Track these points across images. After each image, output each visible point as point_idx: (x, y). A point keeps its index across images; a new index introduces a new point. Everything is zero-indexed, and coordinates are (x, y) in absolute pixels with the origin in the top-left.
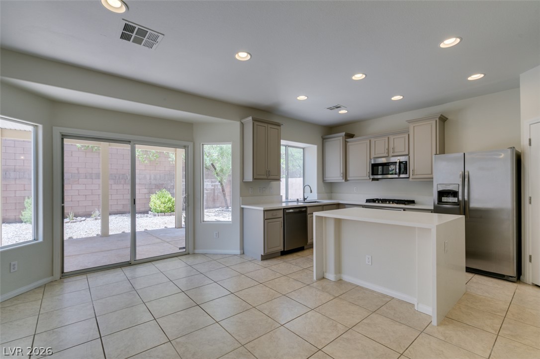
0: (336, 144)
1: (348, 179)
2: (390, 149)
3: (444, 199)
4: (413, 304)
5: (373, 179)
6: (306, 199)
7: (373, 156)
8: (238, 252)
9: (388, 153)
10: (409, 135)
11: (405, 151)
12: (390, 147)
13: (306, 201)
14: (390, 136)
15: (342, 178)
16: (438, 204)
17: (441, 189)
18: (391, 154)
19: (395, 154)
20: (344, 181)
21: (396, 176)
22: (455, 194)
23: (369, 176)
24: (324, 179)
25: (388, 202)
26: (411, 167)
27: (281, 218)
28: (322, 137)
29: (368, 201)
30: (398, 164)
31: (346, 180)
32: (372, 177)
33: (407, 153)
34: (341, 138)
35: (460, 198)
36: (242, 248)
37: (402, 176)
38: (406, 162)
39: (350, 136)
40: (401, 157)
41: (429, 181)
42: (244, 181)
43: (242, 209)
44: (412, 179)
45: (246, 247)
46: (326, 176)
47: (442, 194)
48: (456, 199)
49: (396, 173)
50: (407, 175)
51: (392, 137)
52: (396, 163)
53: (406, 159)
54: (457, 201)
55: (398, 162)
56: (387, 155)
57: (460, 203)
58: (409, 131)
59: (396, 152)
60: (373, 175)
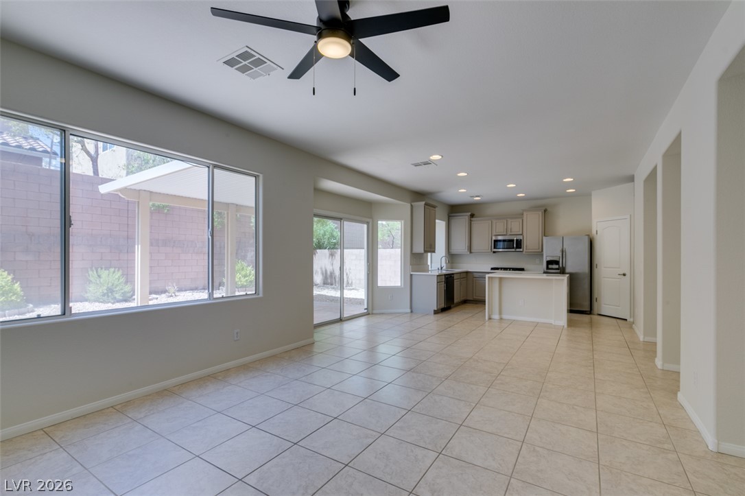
0: (461, 222)
2: (508, 230)
3: (550, 266)
5: (494, 252)
6: (442, 268)
7: (494, 233)
8: (409, 310)
9: (507, 232)
10: (522, 220)
11: (519, 232)
12: (508, 228)
14: (508, 219)
15: (467, 251)
16: (546, 269)
17: (549, 259)
18: (509, 233)
20: (469, 253)
21: (514, 250)
22: (557, 262)
23: (491, 249)
24: (450, 251)
26: (525, 244)
28: (448, 215)
29: (492, 269)
30: (515, 241)
31: (471, 252)
32: (493, 250)
33: (521, 233)
34: (467, 217)
35: (561, 265)
36: (411, 308)
37: (518, 250)
38: (521, 239)
39: (472, 216)
40: (517, 236)
41: (540, 254)
42: (414, 252)
43: (411, 275)
44: (526, 252)
45: (414, 306)
46: (452, 248)
47: (549, 263)
48: (558, 266)
49: (513, 248)
50: (521, 250)
51: (510, 221)
52: (513, 240)
53: (521, 237)
54: (558, 268)
55: (515, 239)
56: (505, 234)
57: (560, 269)
58: (523, 218)
59: (513, 232)
60: (494, 248)
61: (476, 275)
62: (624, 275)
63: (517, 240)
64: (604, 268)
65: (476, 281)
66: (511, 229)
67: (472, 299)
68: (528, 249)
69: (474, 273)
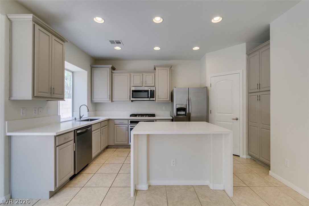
0: (103, 73)
1: (113, 100)
2: (143, 82)
3: (179, 113)
4: (207, 186)
5: (133, 101)
6: (82, 117)
7: (132, 85)
9: (142, 84)
10: (155, 74)
11: (152, 84)
12: (143, 80)
13: (82, 119)
14: (143, 73)
15: (109, 100)
16: (177, 115)
17: (178, 106)
18: (144, 85)
19: (147, 85)
20: (110, 101)
21: (148, 99)
22: (184, 109)
23: (130, 99)
24: (93, 100)
25: (145, 116)
26: (157, 94)
27: (72, 140)
28: (90, 65)
29: (131, 116)
30: (149, 92)
31: (112, 101)
32: (132, 99)
34: (108, 69)
35: (188, 111)
37: (151, 99)
38: (154, 90)
39: (113, 69)
40: (151, 87)
41: (168, 102)
43: (9, 138)
44: (157, 101)
46: (95, 98)
47: (178, 110)
48: (184, 112)
49: (148, 97)
50: (154, 99)
51: (145, 74)
52: (148, 91)
53: (153, 89)
54: (185, 114)
55: (149, 90)
56: (142, 85)
57: (187, 115)
58: (155, 72)
59: (147, 84)
60: (133, 97)
61: (117, 122)
62: (237, 119)
63: (151, 91)
64: (218, 113)
65: (117, 127)
66: (146, 81)
67: (113, 144)
68: (160, 99)
69: (115, 120)
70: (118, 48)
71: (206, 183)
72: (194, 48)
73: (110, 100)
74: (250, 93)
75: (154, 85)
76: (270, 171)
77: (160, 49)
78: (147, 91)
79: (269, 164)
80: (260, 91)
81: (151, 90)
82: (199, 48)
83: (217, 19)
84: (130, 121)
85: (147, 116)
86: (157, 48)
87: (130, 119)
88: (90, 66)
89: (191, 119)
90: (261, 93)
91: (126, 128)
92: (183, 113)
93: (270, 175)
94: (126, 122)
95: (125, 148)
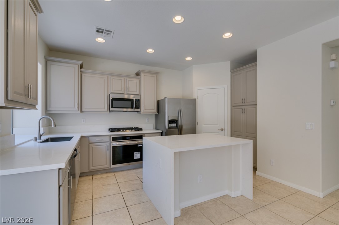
1: (83, 110)
2: (125, 88)
4: (227, 195)
6: (41, 136)
7: (111, 91)
9: (124, 91)
10: (140, 81)
11: (136, 92)
12: (125, 86)
13: (42, 139)
14: (125, 78)
16: (169, 128)
17: (170, 118)
18: (126, 92)
19: (130, 93)
20: (79, 112)
21: (132, 110)
22: (175, 121)
23: (108, 109)
24: (48, 109)
25: (130, 130)
26: (143, 104)
30: (134, 101)
31: (81, 111)
32: (111, 109)
37: (136, 110)
38: (139, 100)
39: (81, 67)
40: (136, 96)
44: (143, 112)
47: (170, 122)
49: (132, 108)
50: (139, 110)
51: (128, 79)
53: (138, 98)
54: (176, 126)
55: (134, 98)
56: (123, 93)
57: (179, 127)
58: (140, 78)
59: (130, 91)
60: (112, 107)
61: (92, 140)
62: (222, 130)
64: (205, 125)
65: (93, 147)
66: (129, 88)
67: (88, 171)
68: (146, 109)
69: (90, 138)
70: (100, 40)
71: (226, 192)
72: (186, 58)
73: (78, 110)
74: (234, 106)
75: (138, 94)
76: (256, 171)
77: (154, 51)
78: (131, 100)
79: (256, 166)
80: (245, 104)
81: (136, 99)
82: (191, 59)
83: (228, 35)
84: (113, 137)
85: (133, 130)
86: (150, 51)
87: (111, 135)
88: (44, 58)
89: (183, 132)
90: (245, 107)
91: (106, 146)
92: (174, 125)
93: (257, 174)
94: (107, 139)
95: (103, 173)
